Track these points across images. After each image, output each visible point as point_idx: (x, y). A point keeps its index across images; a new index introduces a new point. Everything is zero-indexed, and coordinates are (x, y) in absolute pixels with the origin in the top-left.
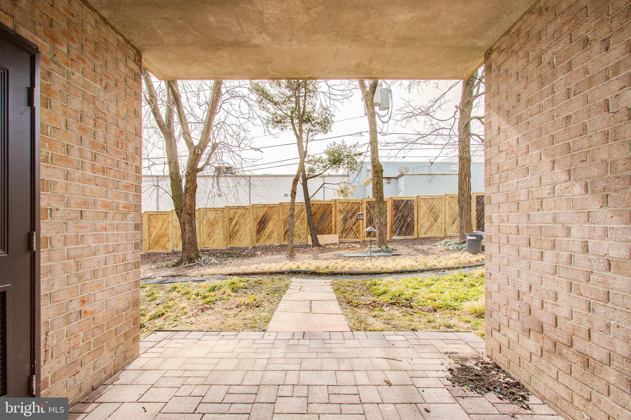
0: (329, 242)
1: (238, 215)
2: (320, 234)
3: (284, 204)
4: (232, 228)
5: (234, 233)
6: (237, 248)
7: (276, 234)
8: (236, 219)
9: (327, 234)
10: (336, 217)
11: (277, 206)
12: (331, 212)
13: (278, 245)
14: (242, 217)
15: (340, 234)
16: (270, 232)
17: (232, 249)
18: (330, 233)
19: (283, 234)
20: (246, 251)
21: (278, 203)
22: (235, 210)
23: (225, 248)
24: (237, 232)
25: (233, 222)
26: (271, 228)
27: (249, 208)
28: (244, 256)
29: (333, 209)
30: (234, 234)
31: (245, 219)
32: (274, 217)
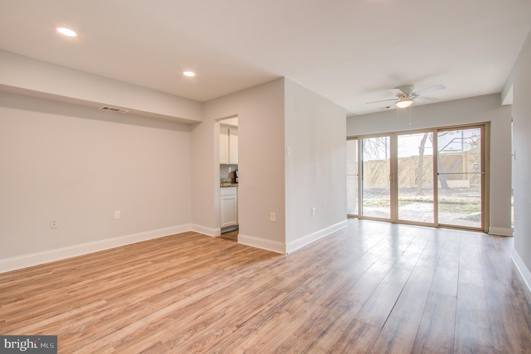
0: (460, 186)
1: (378, 166)
2: (450, 180)
3: (415, 157)
4: (373, 175)
5: (375, 178)
6: (377, 189)
7: (408, 179)
8: (376, 169)
9: (457, 180)
10: (466, 166)
11: (409, 159)
12: (462, 161)
13: (410, 187)
14: (380, 167)
15: (472, 180)
16: (403, 178)
17: (373, 189)
18: (460, 179)
19: (414, 179)
20: (384, 191)
21: (410, 157)
22: (375, 163)
23: (368, 189)
24: (377, 178)
25: (373, 172)
26: (404, 175)
27: (386, 161)
28: (383, 194)
29: (464, 160)
30: (375, 180)
31: (383, 169)
32: (407, 167)
